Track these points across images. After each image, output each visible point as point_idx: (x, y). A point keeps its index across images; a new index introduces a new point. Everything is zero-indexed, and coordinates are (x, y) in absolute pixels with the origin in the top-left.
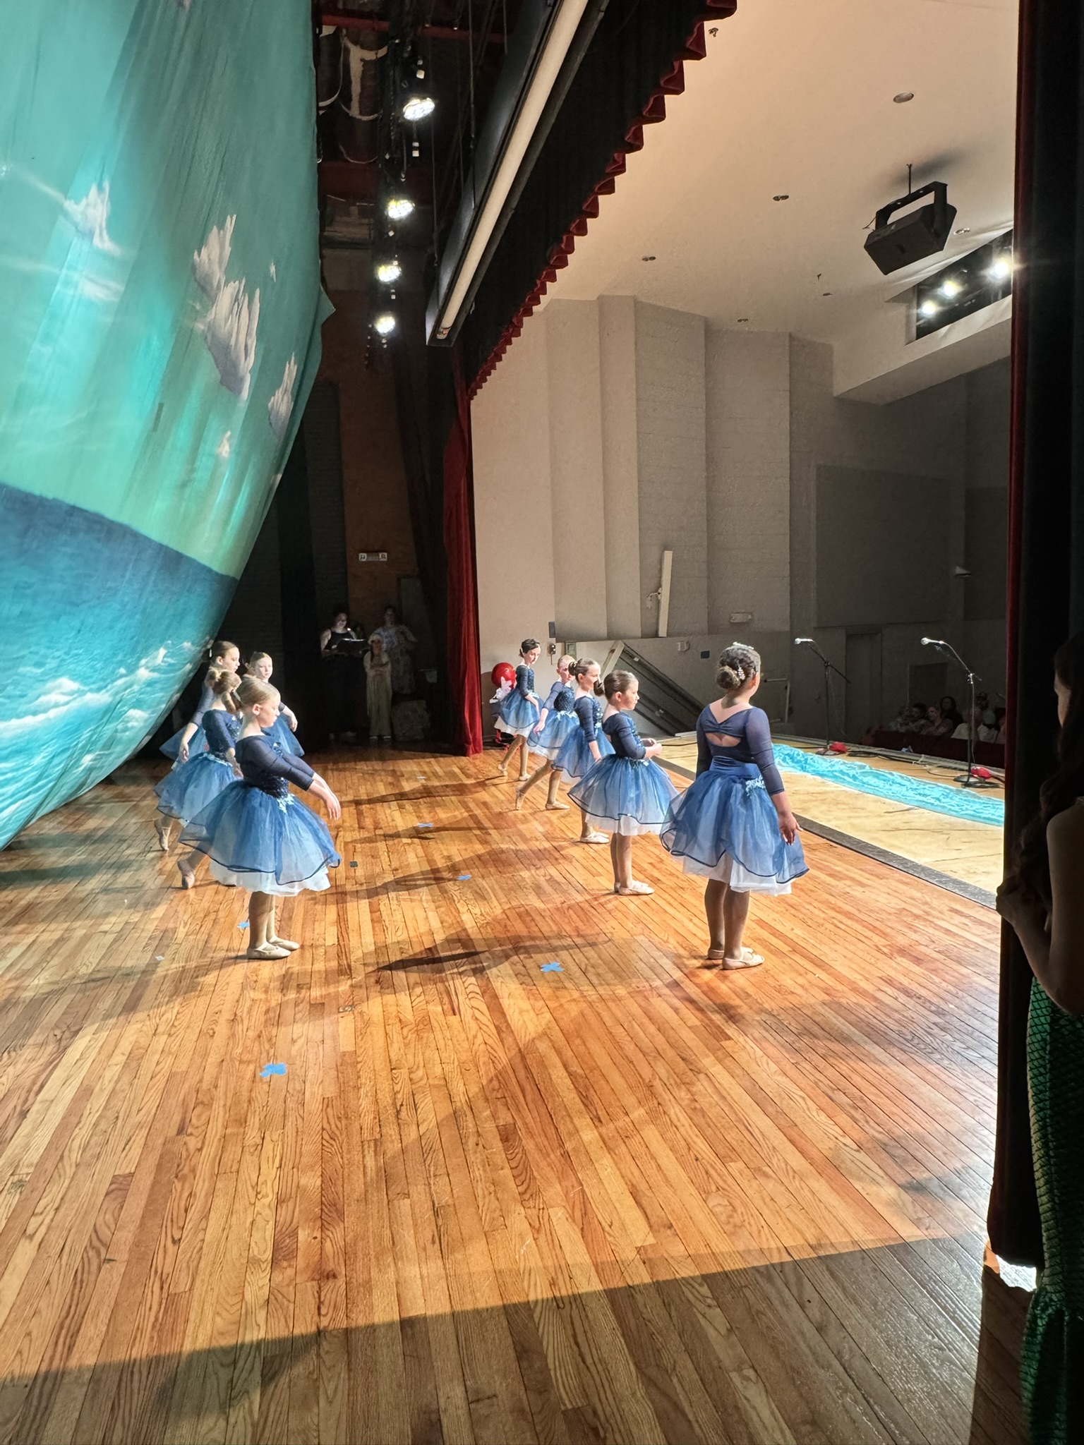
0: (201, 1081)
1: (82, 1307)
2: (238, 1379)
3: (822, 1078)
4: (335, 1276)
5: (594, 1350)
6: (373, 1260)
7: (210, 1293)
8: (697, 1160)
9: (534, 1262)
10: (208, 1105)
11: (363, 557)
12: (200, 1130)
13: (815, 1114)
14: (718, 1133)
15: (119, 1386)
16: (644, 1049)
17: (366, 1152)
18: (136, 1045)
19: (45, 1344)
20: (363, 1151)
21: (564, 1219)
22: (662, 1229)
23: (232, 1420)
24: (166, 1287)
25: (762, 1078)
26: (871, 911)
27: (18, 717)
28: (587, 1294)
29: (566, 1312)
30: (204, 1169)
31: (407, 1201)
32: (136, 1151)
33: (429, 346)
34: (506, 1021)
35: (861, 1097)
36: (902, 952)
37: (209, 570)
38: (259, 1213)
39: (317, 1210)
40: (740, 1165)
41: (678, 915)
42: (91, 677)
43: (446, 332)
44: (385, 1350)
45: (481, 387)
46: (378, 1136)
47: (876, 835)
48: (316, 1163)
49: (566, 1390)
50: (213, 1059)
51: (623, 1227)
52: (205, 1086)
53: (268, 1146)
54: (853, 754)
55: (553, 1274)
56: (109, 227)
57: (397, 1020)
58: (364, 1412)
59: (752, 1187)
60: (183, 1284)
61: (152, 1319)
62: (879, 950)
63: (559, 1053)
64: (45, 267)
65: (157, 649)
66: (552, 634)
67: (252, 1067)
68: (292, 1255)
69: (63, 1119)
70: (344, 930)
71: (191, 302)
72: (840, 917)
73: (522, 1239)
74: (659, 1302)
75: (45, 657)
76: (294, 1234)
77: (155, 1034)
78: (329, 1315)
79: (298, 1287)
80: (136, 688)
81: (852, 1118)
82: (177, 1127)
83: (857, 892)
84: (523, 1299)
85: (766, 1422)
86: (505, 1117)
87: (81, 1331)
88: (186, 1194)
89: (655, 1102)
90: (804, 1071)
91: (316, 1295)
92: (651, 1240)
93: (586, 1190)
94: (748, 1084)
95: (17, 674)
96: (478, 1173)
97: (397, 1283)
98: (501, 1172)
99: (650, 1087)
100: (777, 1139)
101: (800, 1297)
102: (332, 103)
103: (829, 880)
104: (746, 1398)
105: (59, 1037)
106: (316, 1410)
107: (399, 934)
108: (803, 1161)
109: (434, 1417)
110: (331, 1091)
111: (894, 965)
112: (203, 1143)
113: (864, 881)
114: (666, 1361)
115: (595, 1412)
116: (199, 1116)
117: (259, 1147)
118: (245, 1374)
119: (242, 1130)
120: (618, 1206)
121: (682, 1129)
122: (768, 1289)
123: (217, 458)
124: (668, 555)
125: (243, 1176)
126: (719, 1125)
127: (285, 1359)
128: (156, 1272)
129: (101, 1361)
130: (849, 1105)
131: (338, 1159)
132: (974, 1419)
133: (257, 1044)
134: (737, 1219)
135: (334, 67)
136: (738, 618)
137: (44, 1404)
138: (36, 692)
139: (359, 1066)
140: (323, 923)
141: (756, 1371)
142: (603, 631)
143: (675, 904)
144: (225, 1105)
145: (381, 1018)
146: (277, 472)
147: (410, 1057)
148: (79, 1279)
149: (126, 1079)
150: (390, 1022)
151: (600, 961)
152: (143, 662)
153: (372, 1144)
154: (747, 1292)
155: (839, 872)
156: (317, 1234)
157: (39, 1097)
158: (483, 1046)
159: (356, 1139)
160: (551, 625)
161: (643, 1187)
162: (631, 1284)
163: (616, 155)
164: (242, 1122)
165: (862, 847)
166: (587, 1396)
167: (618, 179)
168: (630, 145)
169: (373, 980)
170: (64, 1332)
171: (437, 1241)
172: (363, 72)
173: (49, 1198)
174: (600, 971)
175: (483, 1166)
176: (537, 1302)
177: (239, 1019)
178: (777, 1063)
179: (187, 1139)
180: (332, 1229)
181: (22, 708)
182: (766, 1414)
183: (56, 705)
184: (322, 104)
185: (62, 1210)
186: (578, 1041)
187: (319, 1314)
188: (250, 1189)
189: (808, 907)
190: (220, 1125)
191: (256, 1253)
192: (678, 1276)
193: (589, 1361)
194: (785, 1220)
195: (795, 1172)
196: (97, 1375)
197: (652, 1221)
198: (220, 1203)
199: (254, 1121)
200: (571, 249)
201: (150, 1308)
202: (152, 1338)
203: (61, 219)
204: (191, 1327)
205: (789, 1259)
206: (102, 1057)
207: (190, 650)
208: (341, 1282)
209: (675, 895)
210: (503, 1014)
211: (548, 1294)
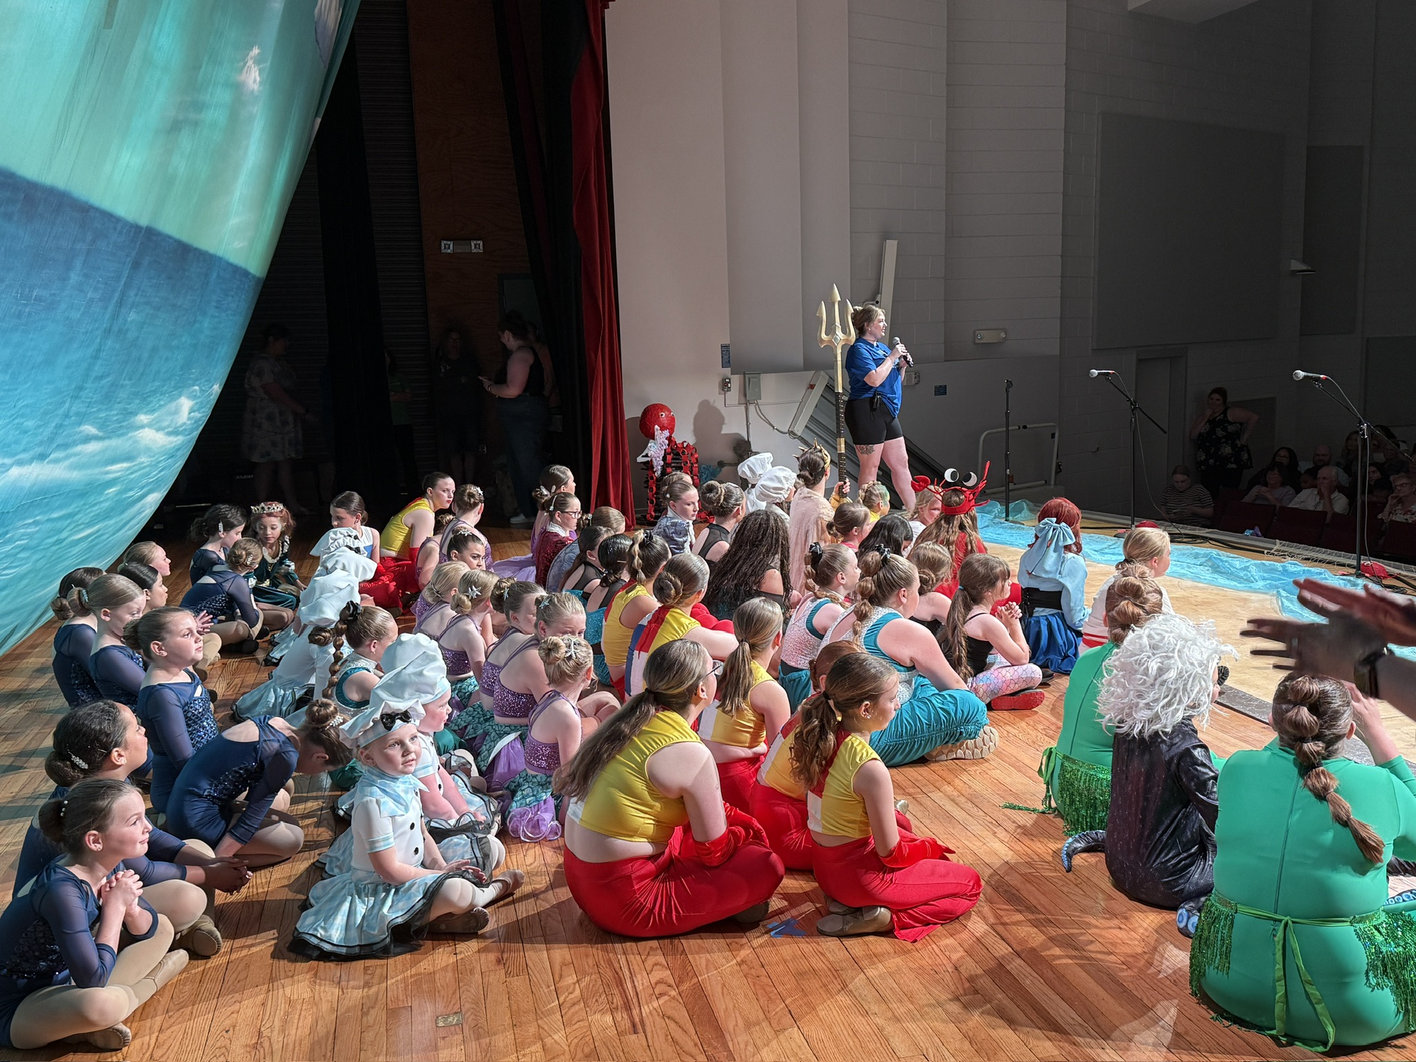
11: (448, 247)
66: (726, 363)
124: (891, 246)
136: (986, 337)
142: (800, 361)
160: (725, 348)
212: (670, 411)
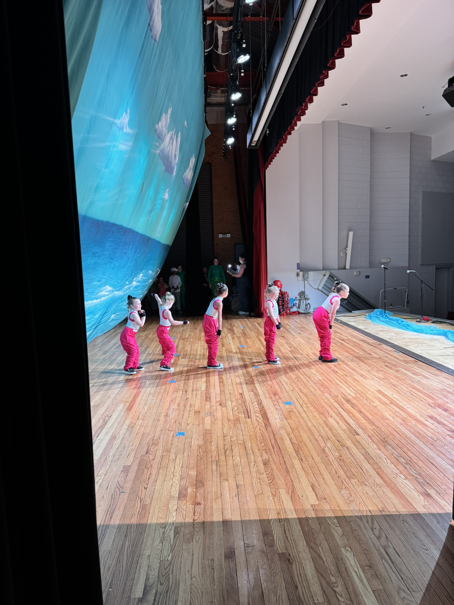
0: (154, 436)
1: (114, 506)
2: (166, 532)
3: (395, 452)
4: (200, 504)
5: (291, 536)
6: (214, 500)
7: (157, 505)
8: (339, 477)
9: (273, 506)
10: (156, 445)
11: (221, 236)
12: (154, 453)
13: (389, 465)
14: (348, 468)
15: (127, 530)
16: (323, 436)
17: (213, 464)
18: (131, 423)
19: (103, 515)
20: (212, 464)
21: (285, 493)
22: (322, 499)
23: (164, 544)
24: (142, 502)
25: (370, 450)
26: (429, 389)
27: (91, 300)
28: (291, 518)
29: (283, 523)
30: (155, 466)
31: (227, 482)
32: (131, 459)
33: (249, 149)
34: (269, 422)
35: (410, 460)
36: (439, 406)
37: (159, 243)
38: (174, 482)
39: (195, 482)
40: (356, 480)
41: (344, 387)
42: (117, 285)
43: (255, 143)
44: (217, 528)
45: (270, 164)
46: (218, 460)
47: (437, 358)
48: (195, 467)
49: (280, 546)
50: (159, 429)
51: (307, 497)
52: (156, 438)
53: (178, 460)
54: (433, 322)
55: (279, 511)
56: (129, 125)
57: (227, 419)
58: (208, 546)
59: (359, 489)
60: (148, 501)
61: (138, 511)
62: (429, 404)
63: (288, 435)
64: (107, 144)
65: (140, 274)
66: (298, 268)
67: (172, 432)
68: (185, 496)
69: (106, 446)
70: (208, 385)
71: (155, 143)
72: (414, 391)
73: (268, 498)
74: (318, 523)
75: (102, 278)
76: (186, 489)
77: (138, 419)
78: (198, 516)
79: (187, 506)
80: (131, 289)
81: (405, 467)
82: (146, 451)
83: (424, 381)
84: (267, 518)
85: (352, 564)
86: (265, 456)
87: (114, 512)
88: (148, 474)
89: (325, 456)
90: (388, 449)
91: (193, 509)
92: (317, 502)
93: (294, 484)
94: (363, 452)
95: (92, 285)
96: (254, 475)
97: (222, 508)
98: (262, 475)
99: (324, 450)
100: (373, 472)
101: (372, 527)
102: (211, 50)
103: (412, 375)
104: (346, 556)
105: (104, 418)
106: (192, 544)
107: (229, 387)
108: (381, 481)
109: (232, 550)
110: (201, 442)
111: (435, 411)
112: (155, 457)
113: (429, 377)
114: (318, 542)
115: (289, 555)
116: (154, 448)
117: (175, 460)
118: (168, 531)
119: (169, 454)
120: (306, 490)
121: (334, 466)
122: (360, 523)
123: (163, 199)
124: (351, 234)
125: (169, 469)
126: (349, 466)
127: (182, 527)
128: (139, 497)
129: (121, 523)
130: (405, 463)
131: (202, 467)
132: (433, 572)
133: (174, 424)
134: (352, 499)
135: (212, 35)
136: (384, 261)
137: (103, 533)
138: (98, 291)
139: (212, 435)
140: (201, 382)
141: (351, 548)
142: (321, 268)
143: (343, 382)
144: (163, 445)
145: (221, 418)
146: (186, 202)
147: (231, 433)
148: (113, 497)
149: (128, 434)
150: (225, 419)
151: (308, 402)
152: (135, 279)
153: (215, 462)
154: (352, 523)
155: (418, 372)
156: (195, 490)
157: (98, 438)
158: (259, 431)
159: (210, 460)
160: (298, 264)
161: (316, 484)
162: (308, 516)
163: (324, 72)
164: (169, 451)
165: (430, 363)
166: (287, 550)
167: (326, 80)
168: (331, 67)
169: (218, 404)
170: (109, 512)
171: (237, 496)
172: (223, 36)
173: (103, 471)
174: (308, 406)
175: (256, 472)
176: (271, 519)
177: (168, 415)
178: (377, 445)
179: (149, 455)
180: (199, 489)
181: (93, 297)
182: (352, 562)
183: (104, 296)
184: (206, 51)
185: (107, 475)
186: (297, 431)
187: (194, 515)
188: (171, 474)
189: (401, 386)
190: (161, 451)
191: (173, 494)
192: (326, 516)
193: (289, 539)
194: (371, 500)
195: (377, 484)
196: (120, 527)
197: (318, 496)
198: (160, 477)
199: (173, 451)
200: (306, 108)
201: (137, 508)
202: (137, 517)
203: (114, 126)
204: (150, 515)
205: (370, 514)
206: (119, 426)
207: (151, 274)
208: (202, 506)
209: (343, 378)
210: (268, 420)
211: (276, 517)
212: (281, 282)
